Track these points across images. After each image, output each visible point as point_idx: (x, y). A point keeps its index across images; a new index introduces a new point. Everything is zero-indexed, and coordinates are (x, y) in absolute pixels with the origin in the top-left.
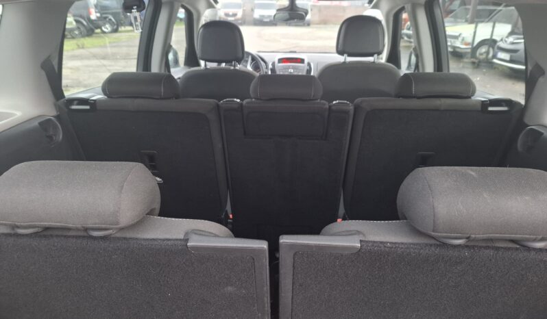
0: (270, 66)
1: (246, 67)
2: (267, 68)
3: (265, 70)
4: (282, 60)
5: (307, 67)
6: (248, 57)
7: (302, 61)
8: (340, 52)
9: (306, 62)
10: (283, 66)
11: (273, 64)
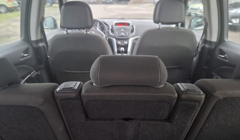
0: (110, 27)
1: (96, 28)
2: (108, 29)
3: (107, 30)
4: (117, 24)
5: (131, 28)
6: (97, 23)
7: (128, 24)
8: (156, 22)
9: (131, 25)
10: (118, 28)
11: (112, 26)
